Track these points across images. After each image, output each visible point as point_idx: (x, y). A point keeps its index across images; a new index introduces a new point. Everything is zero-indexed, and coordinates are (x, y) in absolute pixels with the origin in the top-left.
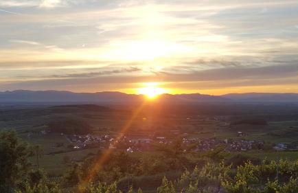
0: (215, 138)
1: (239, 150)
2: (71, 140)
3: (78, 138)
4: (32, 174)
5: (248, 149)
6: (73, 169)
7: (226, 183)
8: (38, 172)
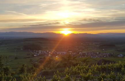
0: (93, 52)
1: (103, 57)
2: (33, 52)
3: (36, 52)
4: (4, 69)
5: (107, 56)
6: (22, 67)
7: (82, 74)
8: (7, 68)
